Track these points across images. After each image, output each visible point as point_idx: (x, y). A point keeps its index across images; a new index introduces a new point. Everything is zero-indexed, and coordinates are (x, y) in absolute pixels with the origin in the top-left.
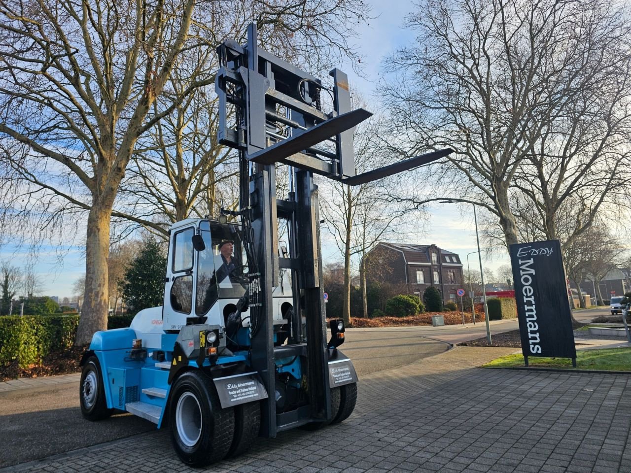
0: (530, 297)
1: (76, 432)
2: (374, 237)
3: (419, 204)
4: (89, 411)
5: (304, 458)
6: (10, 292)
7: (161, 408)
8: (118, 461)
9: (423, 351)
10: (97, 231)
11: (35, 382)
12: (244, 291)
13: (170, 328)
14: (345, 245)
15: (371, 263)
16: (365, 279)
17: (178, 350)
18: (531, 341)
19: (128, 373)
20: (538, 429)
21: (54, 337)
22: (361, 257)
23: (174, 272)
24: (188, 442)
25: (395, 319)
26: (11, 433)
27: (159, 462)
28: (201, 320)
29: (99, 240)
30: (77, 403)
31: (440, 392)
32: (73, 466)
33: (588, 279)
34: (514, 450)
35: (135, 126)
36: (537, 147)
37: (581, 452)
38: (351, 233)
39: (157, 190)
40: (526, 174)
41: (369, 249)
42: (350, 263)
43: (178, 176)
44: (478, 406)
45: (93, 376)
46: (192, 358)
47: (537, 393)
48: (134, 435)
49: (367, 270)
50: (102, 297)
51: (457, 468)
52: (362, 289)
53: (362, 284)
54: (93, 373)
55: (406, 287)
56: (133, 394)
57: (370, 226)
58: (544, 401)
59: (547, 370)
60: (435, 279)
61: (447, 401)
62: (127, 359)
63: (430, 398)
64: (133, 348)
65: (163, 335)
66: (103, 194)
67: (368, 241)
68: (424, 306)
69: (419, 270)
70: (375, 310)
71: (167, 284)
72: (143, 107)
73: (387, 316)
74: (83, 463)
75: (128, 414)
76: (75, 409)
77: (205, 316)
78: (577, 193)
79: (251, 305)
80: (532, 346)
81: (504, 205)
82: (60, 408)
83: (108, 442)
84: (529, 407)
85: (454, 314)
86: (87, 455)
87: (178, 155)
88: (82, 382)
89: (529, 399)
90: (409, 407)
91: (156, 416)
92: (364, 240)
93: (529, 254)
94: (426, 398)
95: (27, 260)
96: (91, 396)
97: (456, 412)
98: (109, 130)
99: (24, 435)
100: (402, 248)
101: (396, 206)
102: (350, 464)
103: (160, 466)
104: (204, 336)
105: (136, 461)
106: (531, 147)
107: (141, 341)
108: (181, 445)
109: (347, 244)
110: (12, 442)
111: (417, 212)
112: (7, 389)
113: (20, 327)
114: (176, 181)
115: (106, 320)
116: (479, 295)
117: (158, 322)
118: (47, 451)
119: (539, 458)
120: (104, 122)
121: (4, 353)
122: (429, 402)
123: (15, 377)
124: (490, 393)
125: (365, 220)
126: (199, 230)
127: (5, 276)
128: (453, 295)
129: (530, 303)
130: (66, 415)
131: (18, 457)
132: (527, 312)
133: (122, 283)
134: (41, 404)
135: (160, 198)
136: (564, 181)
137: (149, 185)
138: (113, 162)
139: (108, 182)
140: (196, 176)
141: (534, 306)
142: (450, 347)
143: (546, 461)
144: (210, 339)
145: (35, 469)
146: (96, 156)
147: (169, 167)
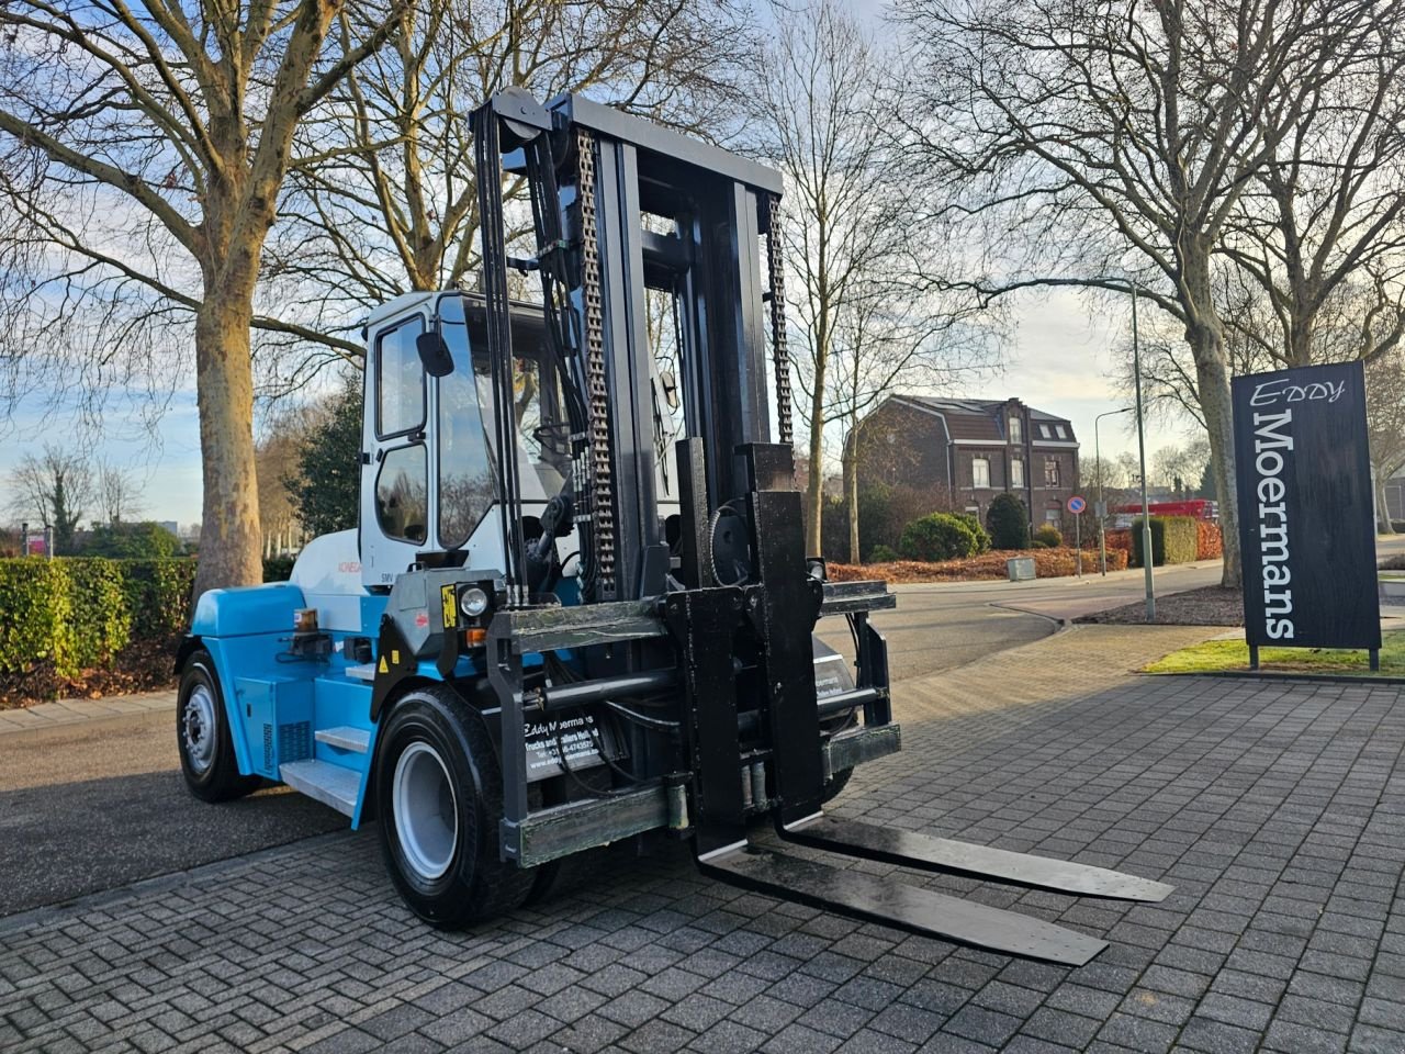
0: (1277, 504)
1: (166, 830)
2: (880, 381)
3: (988, 294)
4: (202, 779)
6: (70, 513)
7: (359, 775)
8: (254, 910)
10: (220, 358)
11: (96, 707)
12: (562, 481)
13: (380, 582)
14: (810, 401)
15: (871, 441)
16: (855, 479)
17: (391, 635)
18: (1269, 612)
19: (279, 691)
20: (1334, 829)
21: (141, 605)
22: (847, 429)
23: (381, 438)
24: (428, 867)
25: (922, 565)
27: (357, 915)
28: (455, 558)
29: (226, 381)
30: (174, 761)
31: (1055, 733)
32: (138, 925)
34: (1287, 890)
35: (286, 91)
38: (826, 372)
39: (368, 268)
40: (1251, 219)
41: (867, 409)
42: (823, 443)
43: (411, 233)
44: (1159, 767)
45: (203, 696)
46: (425, 656)
47: (1302, 734)
48: (305, 838)
49: (859, 460)
50: (245, 516)
51: (1143, 942)
52: (847, 502)
53: (847, 489)
54: (204, 691)
55: (947, 496)
56: (298, 741)
57: (870, 354)
58: (1327, 754)
59: (1309, 678)
60: (1014, 479)
61: (1077, 754)
62: (283, 658)
63: (1033, 747)
64: (296, 630)
65: (363, 599)
66: (225, 267)
67: (865, 391)
68: (989, 537)
69: (978, 457)
70: (877, 547)
71: (365, 468)
72: (307, 37)
73: (904, 559)
74: (164, 914)
75: (286, 790)
76: (172, 775)
77: (463, 548)
78: (1367, 265)
79: (581, 518)
80: (1270, 622)
81: (1199, 294)
83: (239, 855)
84: (1291, 769)
85: (1057, 555)
86: (181, 892)
87: (411, 179)
88: (181, 712)
89: (1286, 749)
90: (984, 769)
91: (348, 798)
92: (854, 389)
93: (1282, 399)
94: (1023, 745)
96: (203, 744)
97: (1107, 782)
98: (227, 99)
99: (39, 839)
100: (943, 406)
101: (935, 303)
103: (356, 924)
104: (452, 598)
105: (299, 911)
107: (314, 612)
108: (408, 873)
109: (817, 398)
111: (983, 319)
112: (27, 724)
113: (50, 584)
114: (409, 243)
115: (258, 569)
116: (1114, 511)
117: (350, 568)
118: (85, 880)
119: (1365, 913)
120: (214, 82)
121: (18, 644)
122: (1032, 756)
123: (48, 697)
124: (1182, 735)
125: (859, 339)
126: (436, 321)
127: (54, 477)
128: (1055, 512)
129: (1273, 520)
130: (150, 788)
131: (7, 898)
132: (1265, 540)
133: (294, 484)
134: (99, 760)
135: (376, 287)
136: (1340, 236)
137: (347, 256)
138: (244, 185)
139: (235, 235)
140: (456, 230)
141: (1284, 526)
142: (1057, 626)
143: (1386, 922)
144: (471, 606)
145: (42, 930)
146: (205, 175)
147: (390, 209)
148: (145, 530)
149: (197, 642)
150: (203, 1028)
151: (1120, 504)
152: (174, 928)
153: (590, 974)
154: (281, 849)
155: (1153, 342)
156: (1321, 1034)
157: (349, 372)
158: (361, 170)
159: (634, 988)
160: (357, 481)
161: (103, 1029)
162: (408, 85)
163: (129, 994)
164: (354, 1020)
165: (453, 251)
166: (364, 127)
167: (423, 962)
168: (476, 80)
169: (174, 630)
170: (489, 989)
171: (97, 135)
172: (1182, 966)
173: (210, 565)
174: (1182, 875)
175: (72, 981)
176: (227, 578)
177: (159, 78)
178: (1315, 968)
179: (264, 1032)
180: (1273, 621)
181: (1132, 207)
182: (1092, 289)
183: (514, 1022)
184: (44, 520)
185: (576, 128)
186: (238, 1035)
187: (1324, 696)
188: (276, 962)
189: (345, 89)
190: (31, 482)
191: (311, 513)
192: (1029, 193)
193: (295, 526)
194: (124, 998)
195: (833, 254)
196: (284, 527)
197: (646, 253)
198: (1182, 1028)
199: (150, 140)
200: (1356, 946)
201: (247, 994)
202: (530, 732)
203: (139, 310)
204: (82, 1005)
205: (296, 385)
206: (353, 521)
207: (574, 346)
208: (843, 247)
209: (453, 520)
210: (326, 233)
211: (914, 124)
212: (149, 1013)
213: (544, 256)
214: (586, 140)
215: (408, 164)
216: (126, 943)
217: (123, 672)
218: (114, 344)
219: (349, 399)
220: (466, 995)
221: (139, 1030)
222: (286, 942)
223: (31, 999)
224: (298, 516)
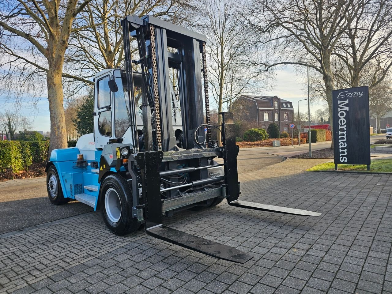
0: (344, 126)
1: (45, 212)
2: (238, 91)
3: (268, 67)
4: (54, 199)
5: (191, 229)
6: (13, 129)
8: (69, 231)
9: (268, 161)
10: (54, 86)
11: (24, 181)
13: (100, 147)
14: (218, 97)
15: (235, 108)
17: (103, 160)
18: (341, 155)
19: (74, 176)
20: (350, 210)
21: (35, 154)
22: (229, 105)
23: (99, 108)
24: (114, 220)
25: (249, 143)
26: (3, 213)
27: (96, 232)
28: (120, 141)
29: (56, 92)
30: (46, 194)
31: (280, 187)
32: (39, 235)
33: (373, 117)
34: (334, 225)
35: (70, 9)
36: (353, 25)
37: (383, 226)
38: (223, 89)
39: (94, 60)
40: (343, 45)
41: (234, 99)
42: (222, 109)
43: (106, 50)
44: (306, 195)
45: (54, 178)
46: (112, 166)
47: (346, 187)
48: (82, 214)
50: (62, 129)
51: (296, 237)
54: (54, 176)
55: (257, 124)
56: (79, 189)
57: (235, 84)
58: (351, 192)
59: (351, 172)
60: (275, 119)
61: (285, 192)
62: (74, 167)
63: (274, 190)
64: (78, 160)
65: (95, 152)
66: (54, 60)
67: (234, 94)
68: (268, 135)
69: (266, 113)
70: (237, 138)
71: (95, 117)
73: (244, 141)
74: (46, 232)
75: (77, 201)
76: (46, 198)
77: (122, 138)
78: (376, 58)
80: (341, 158)
81: (327, 66)
82: (37, 197)
83: (65, 218)
84: (341, 196)
85: (287, 140)
86: (50, 227)
87: (105, 34)
88: (48, 182)
89: (341, 191)
90: (260, 196)
91: (93, 203)
92: (231, 93)
93: (346, 96)
94: (271, 190)
95: (15, 107)
96: (54, 190)
97: (292, 199)
98: (53, 12)
99: (12, 214)
100: (255, 99)
101: (253, 69)
102: (222, 234)
103: (96, 234)
104: (119, 151)
105: (81, 231)
106: (349, 25)
107: (82, 155)
108: (109, 221)
109: (220, 96)
110: (3, 219)
111: (267, 73)
112: (5, 185)
113: (10, 148)
114: (105, 53)
115: (66, 144)
116: (303, 127)
117: (92, 143)
118: (25, 224)
119: (354, 231)
120: (50, 7)
121: (2, 164)
122: (274, 193)
123: (11, 179)
124: (314, 187)
125: (232, 79)
126: (113, 77)
127: (8, 119)
128: (286, 128)
129: (343, 130)
130: (40, 202)
131: (5, 229)
132: (340, 135)
133: (75, 121)
134: (26, 195)
135: (96, 65)
136: (368, 50)
137: (88, 56)
138: (59, 37)
139: (57, 51)
140: (119, 49)
141: (345, 132)
142: (285, 159)
143: (358, 233)
144: (124, 153)
145: (15, 236)
146: (48, 34)
147: (100, 43)
148: (34, 134)
149: (51, 163)
150: (58, 259)
151: (305, 126)
152: (49, 236)
153: (156, 245)
154: (75, 216)
155: (315, 80)
156: (337, 258)
157: (90, 89)
158: (91, 31)
159: (167, 248)
160: (93, 120)
161: (33, 259)
162: (104, 7)
163: (39, 251)
164: (96, 256)
165: (118, 55)
166: (92, 19)
167: (113, 243)
168: (124, 5)
169: (44, 161)
170: (130, 249)
171: (17, 22)
172: (305, 243)
173: (53, 143)
174: (308, 221)
175: (24, 248)
176: (58, 146)
177: (34, 6)
178: (338, 243)
179: (74, 259)
180: (342, 157)
181: (309, 41)
182: (297, 65)
183: (136, 256)
184: (6, 131)
185: (150, 25)
186: (67, 260)
187: (354, 177)
188: (76, 243)
189: (86, 8)
190: (2, 120)
191: (80, 129)
192: (280, 38)
193: (76, 132)
194: (37, 252)
195: (225, 55)
196: (73, 132)
197: (169, 58)
198: (302, 257)
199: (32, 23)
200: (350, 238)
201: (69, 251)
202: (140, 185)
203: (30, 72)
204: (27, 254)
205: (75, 93)
206: (92, 131)
207: (150, 84)
208: (228, 53)
209: (120, 131)
210: (82, 49)
211: (248, 18)
212: (44, 255)
213: (142, 60)
214: (152, 28)
215: (104, 30)
216: (37, 239)
217: (31, 171)
218: (24, 81)
219: (90, 97)
220: (124, 250)
221: (42, 259)
222: (78, 238)
223: (13, 252)
224: (77, 130)
